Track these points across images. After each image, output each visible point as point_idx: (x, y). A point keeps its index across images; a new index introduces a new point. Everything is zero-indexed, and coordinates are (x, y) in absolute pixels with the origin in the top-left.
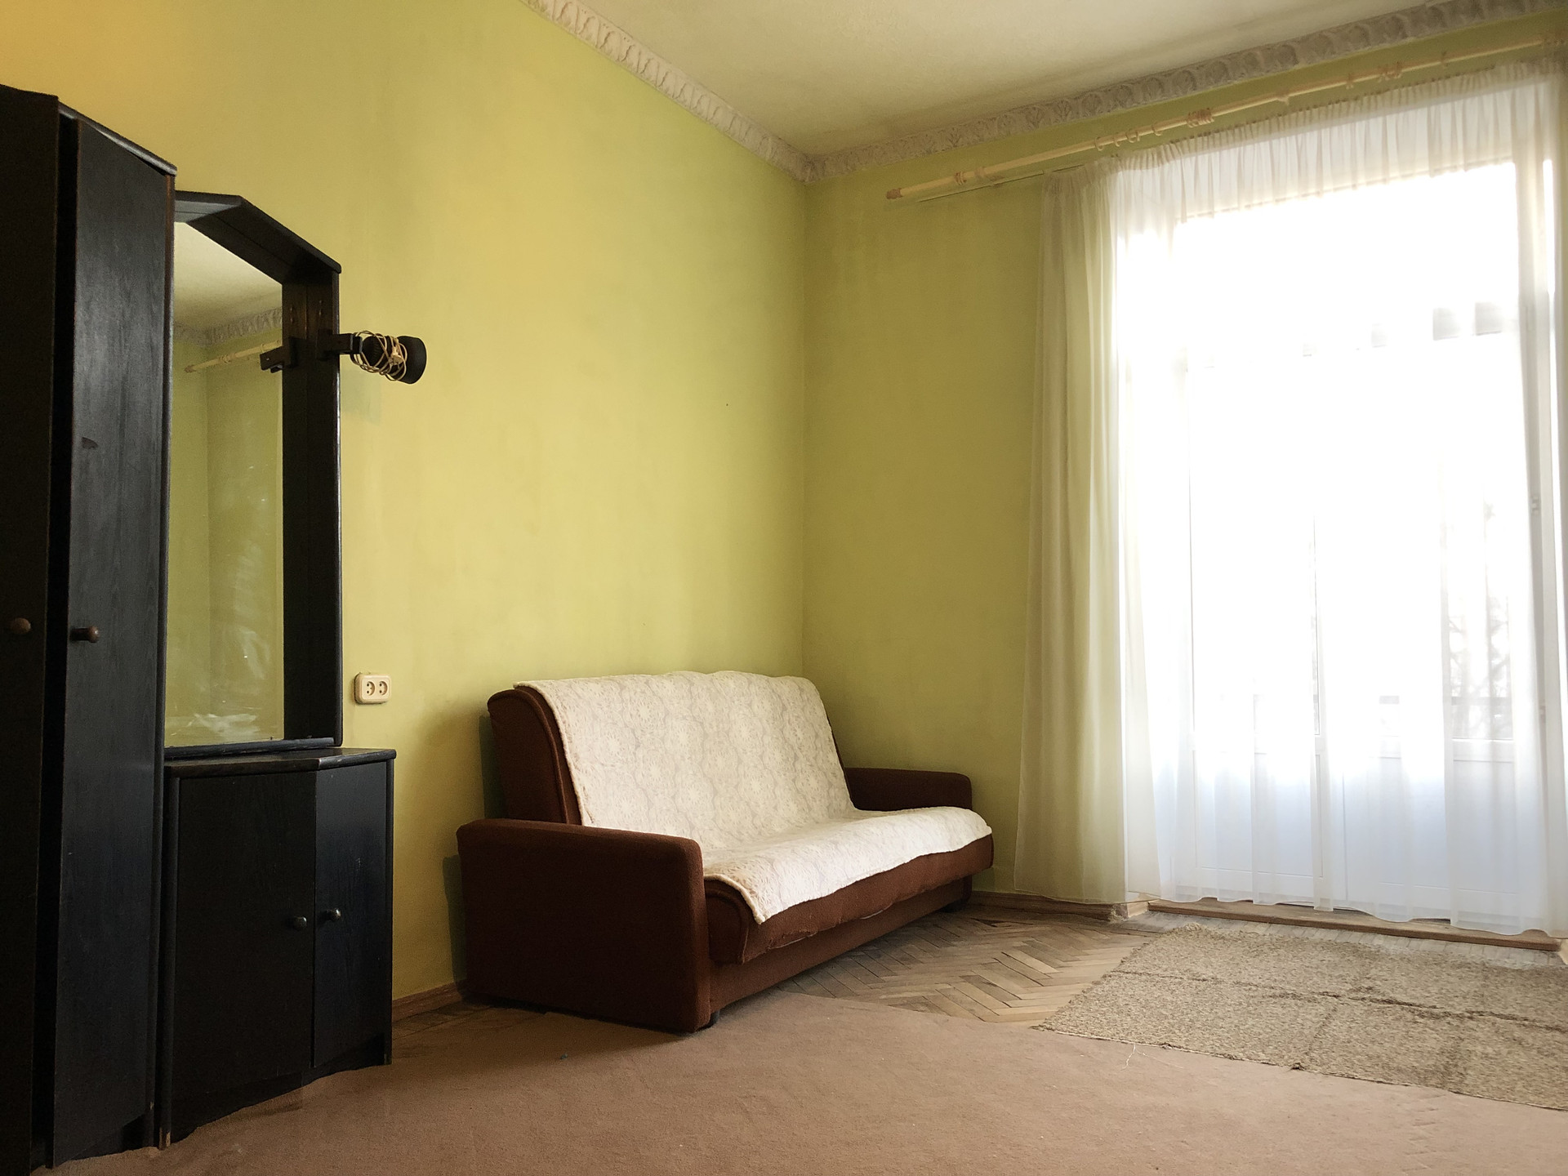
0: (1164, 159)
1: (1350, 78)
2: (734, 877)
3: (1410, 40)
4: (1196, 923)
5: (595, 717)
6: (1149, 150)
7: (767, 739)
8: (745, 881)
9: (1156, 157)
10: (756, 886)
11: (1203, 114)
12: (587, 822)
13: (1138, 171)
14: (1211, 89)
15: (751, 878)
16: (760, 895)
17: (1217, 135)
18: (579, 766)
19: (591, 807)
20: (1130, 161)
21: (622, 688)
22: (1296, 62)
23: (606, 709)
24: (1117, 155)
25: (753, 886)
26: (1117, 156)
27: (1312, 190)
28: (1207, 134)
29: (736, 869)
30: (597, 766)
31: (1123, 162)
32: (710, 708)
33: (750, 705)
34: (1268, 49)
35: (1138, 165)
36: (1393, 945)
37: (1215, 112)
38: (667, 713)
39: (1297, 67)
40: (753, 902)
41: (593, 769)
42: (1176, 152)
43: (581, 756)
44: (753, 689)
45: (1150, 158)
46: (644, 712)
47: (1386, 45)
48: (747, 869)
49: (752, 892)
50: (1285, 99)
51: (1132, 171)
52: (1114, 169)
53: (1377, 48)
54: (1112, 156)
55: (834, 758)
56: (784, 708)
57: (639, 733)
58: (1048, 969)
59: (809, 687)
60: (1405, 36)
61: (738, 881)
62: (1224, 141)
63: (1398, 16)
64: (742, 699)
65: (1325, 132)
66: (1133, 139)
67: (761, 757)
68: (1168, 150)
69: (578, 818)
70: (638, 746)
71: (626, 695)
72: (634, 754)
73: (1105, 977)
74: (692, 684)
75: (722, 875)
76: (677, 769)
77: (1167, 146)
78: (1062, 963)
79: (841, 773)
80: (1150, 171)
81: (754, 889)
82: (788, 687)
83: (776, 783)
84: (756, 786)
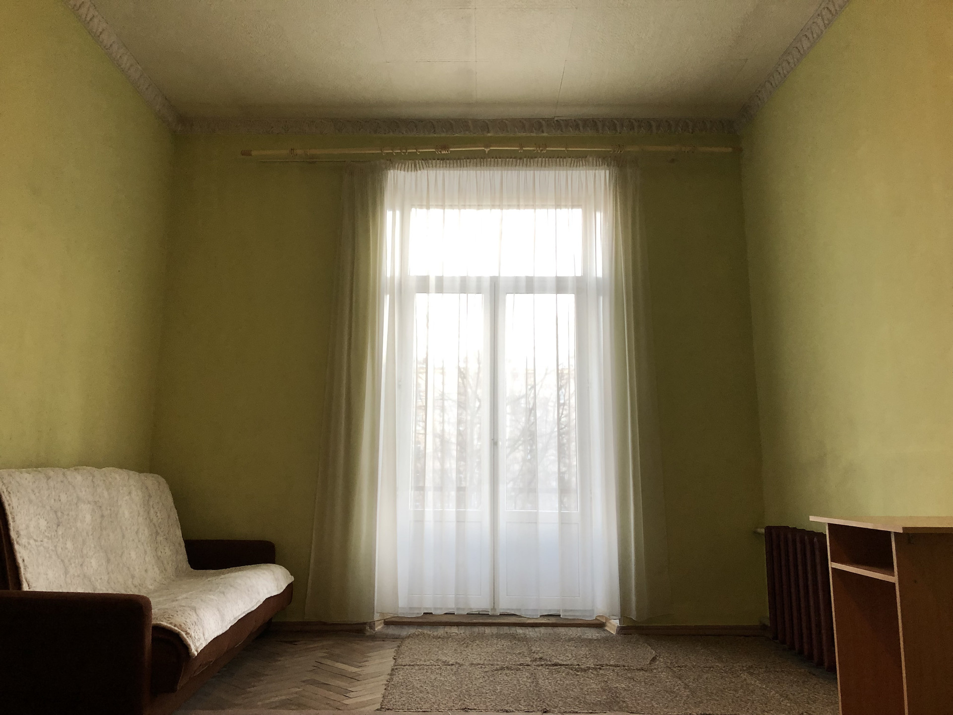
0: (418, 169)
1: (521, 146)
2: (171, 623)
3: (545, 134)
4: (420, 630)
5: (31, 501)
6: (410, 161)
7: (141, 519)
8: (180, 625)
9: (413, 166)
10: (189, 628)
11: (445, 147)
12: (25, 588)
13: (402, 172)
14: (443, 135)
15: (185, 622)
16: (193, 635)
17: (448, 161)
18: (20, 542)
19: (28, 576)
20: (398, 165)
21: (48, 478)
22: (488, 132)
23: (37, 494)
24: (390, 160)
25: (187, 629)
26: (392, 161)
27: (497, 203)
28: (443, 159)
29: (171, 617)
30: (32, 542)
31: (394, 163)
32: (106, 494)
33: (130, 493)
34: (475, 121)
35: (403, 168)
36: (530, 632)
37: (451, 148)
38: (78, 498)
39: (489, 135)
40: (189, 641)
41: (29, 543)
42: (425, 166)
43: (22, 533)
44: (132, 482)
45: (410, 166)
46: (64, 498)
47: (533, 135)
48: (180, 616)
49: (187, 634)
50: (487, 150)
51: (399, 171)
52: (387, 168)
53: (528, 135)
54: (387, 160)
55: (179, 533)
56: (150, 496)
57: (59, 514)
58: (354, 669)
59: (162, 480)
60: (543, 132)
61: (175, 626)
62: (451, 165)
63: (541, 120)
64: (125, 488)
65: (505, 173)
66: (404, 152)
67: (137, 533)
68: (421, 164)
69: (19, 584)
70: (58, 525)
71: (52, 484)
72: (56, 531)
73: (393, 670)
74: (94, 476)
75: (162, 623)
76: (84, 542)
77: (420, 161)
78: (360, 665)
79: (183, 544)
80: (410, 172)
81: (189, 631)
82: (152, 481)
83: (146, 552)
84: (133, 555)
